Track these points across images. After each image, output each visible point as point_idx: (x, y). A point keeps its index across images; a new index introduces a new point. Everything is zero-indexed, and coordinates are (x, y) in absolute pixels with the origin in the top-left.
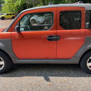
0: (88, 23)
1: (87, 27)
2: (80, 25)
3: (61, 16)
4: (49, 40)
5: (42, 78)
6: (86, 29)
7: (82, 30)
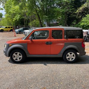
0: (66, 36)
1: (65, 38)
2: (62, 37)
3: (52, 32)
4: (46, 44)
5: (43, 64)
6: (65, 39)
7: (63, 39)
